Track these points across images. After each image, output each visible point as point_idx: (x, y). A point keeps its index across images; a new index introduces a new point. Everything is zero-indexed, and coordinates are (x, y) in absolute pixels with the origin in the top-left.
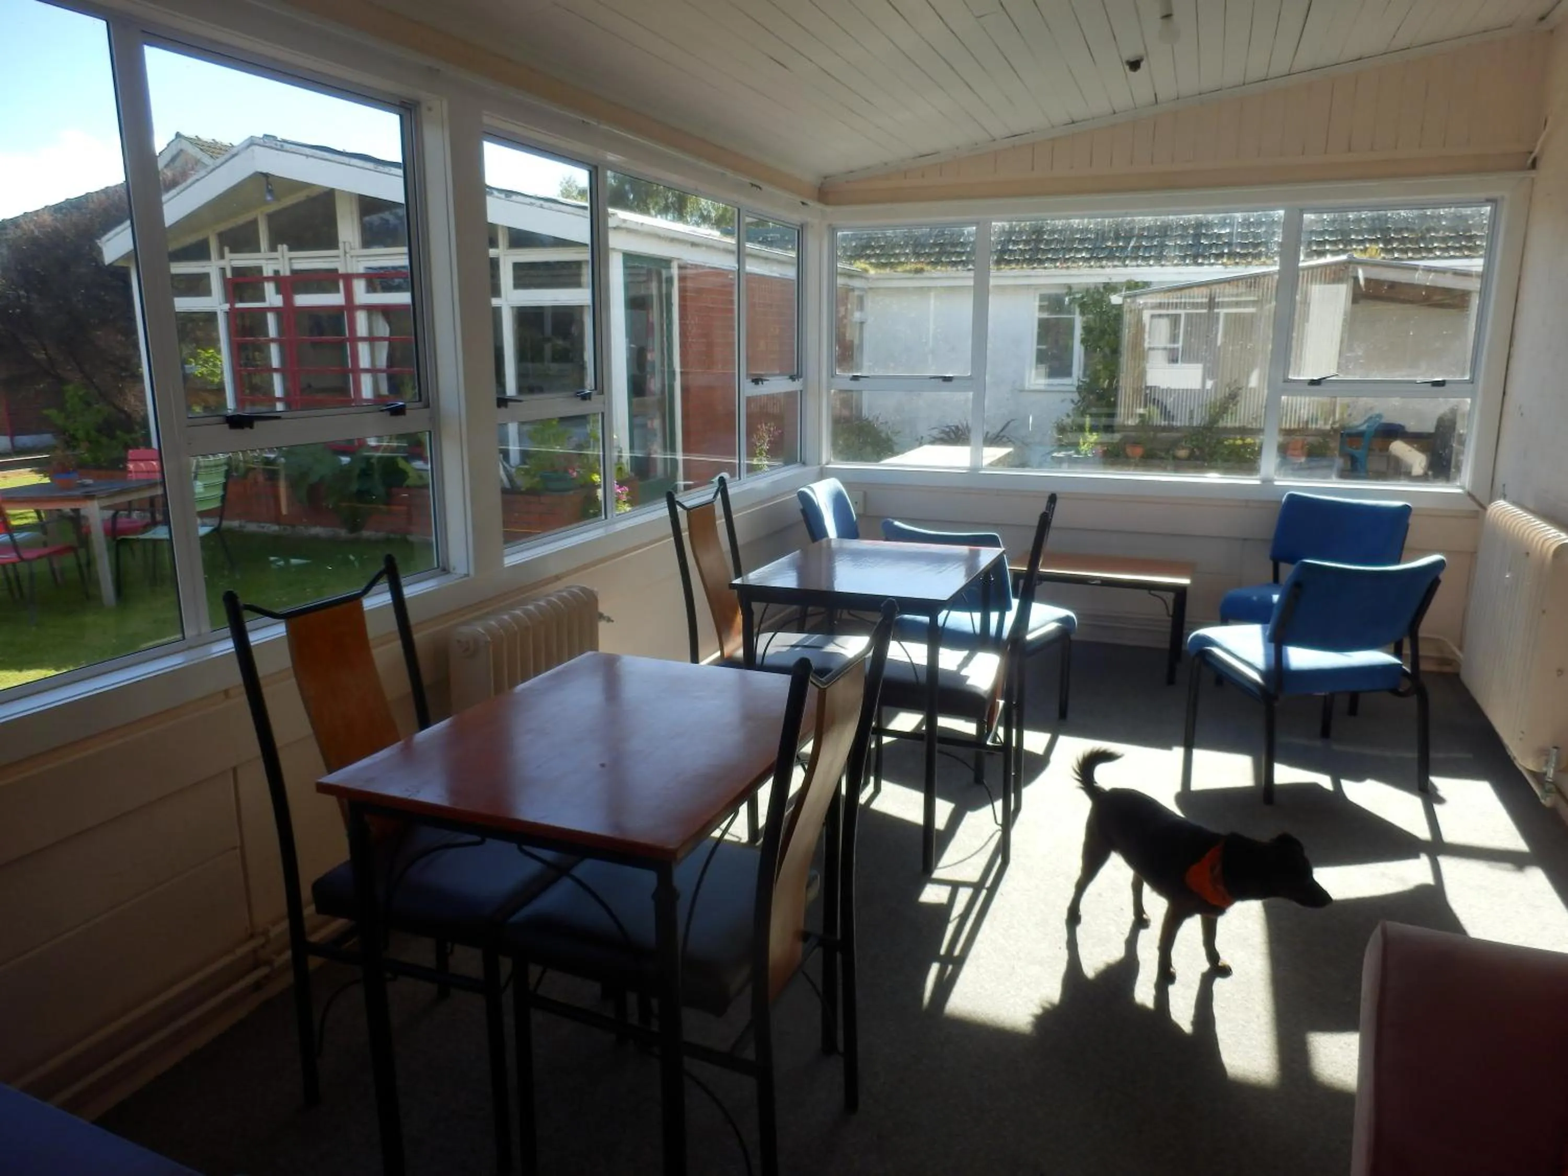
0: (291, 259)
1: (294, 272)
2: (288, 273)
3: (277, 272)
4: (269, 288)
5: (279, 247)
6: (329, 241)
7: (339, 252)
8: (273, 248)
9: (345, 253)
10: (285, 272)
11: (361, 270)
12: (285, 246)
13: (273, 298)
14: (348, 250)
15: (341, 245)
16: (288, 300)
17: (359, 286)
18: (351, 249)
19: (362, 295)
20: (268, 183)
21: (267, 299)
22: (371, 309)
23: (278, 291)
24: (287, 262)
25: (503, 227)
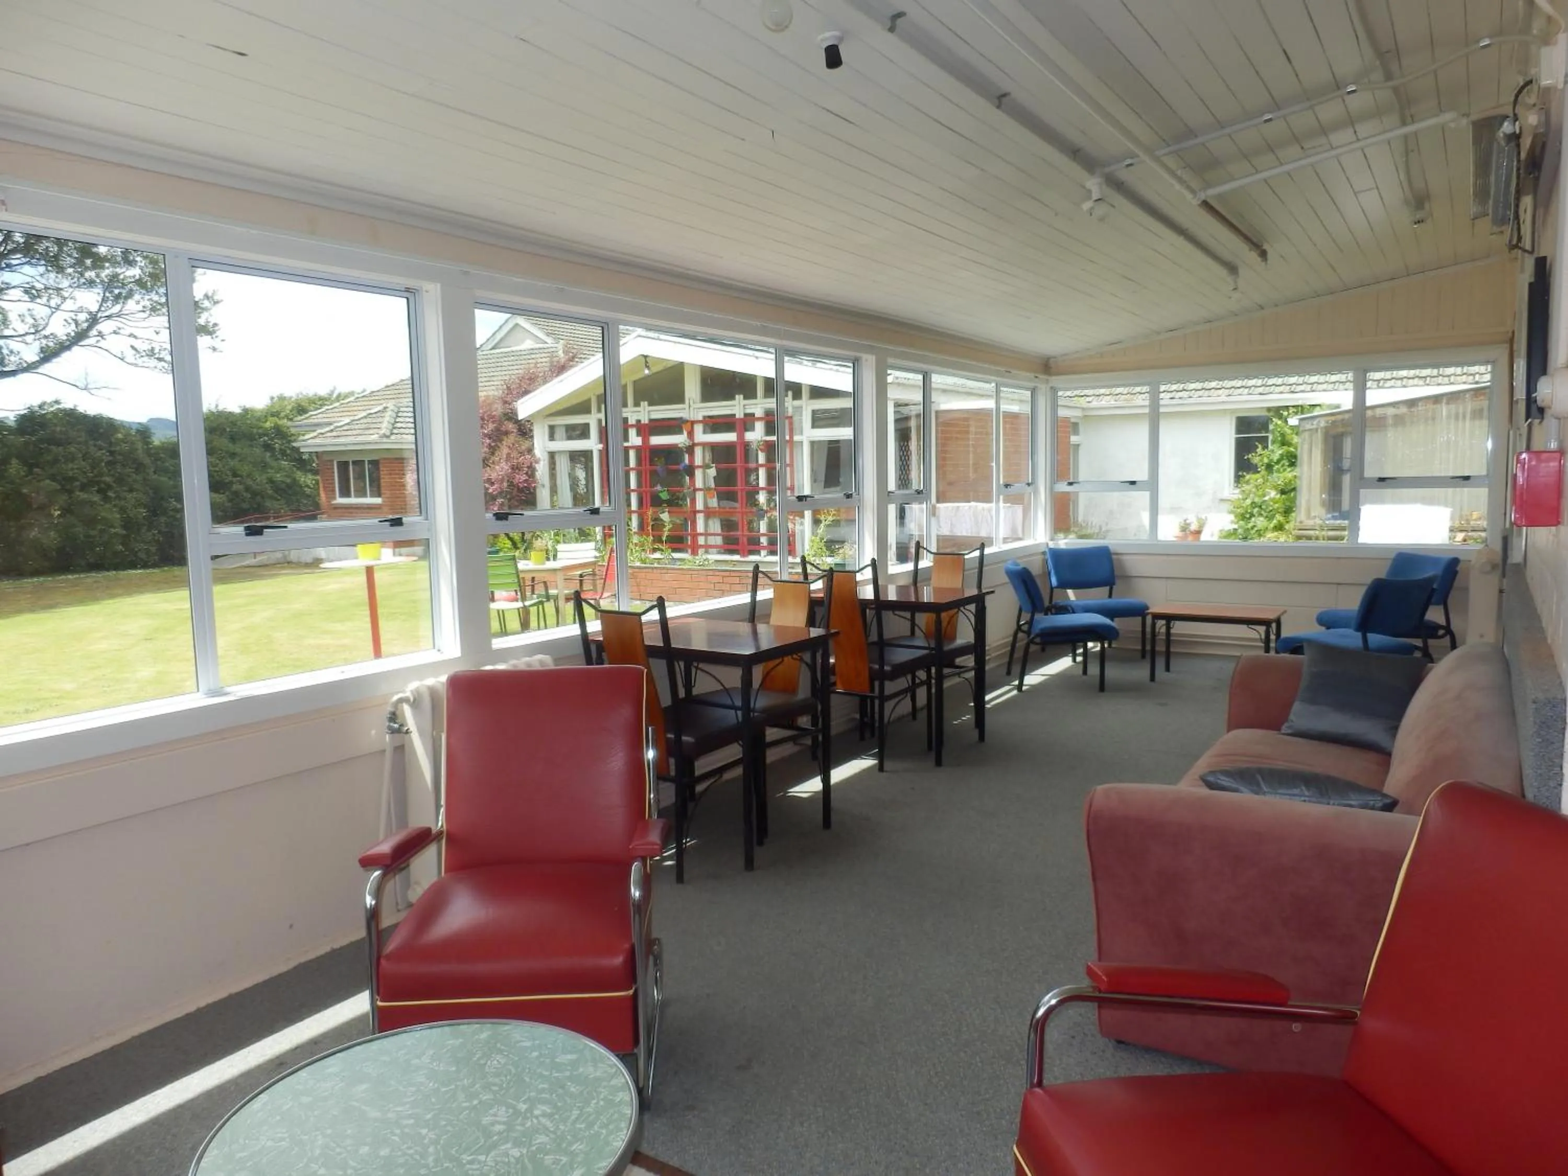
0: (649, 412)
1: (651, 420)
2: (647, 422)
3: (639, 421)
4: (632, 432)
5: (642, 403)
6: (677, 397)
7: (686, 406)
8: (637, 404)
9: (690, 407)
10: (645, 420)
11: (701, 418)
12: (646, 403)
13: (635, 440)
14: (691, 403)
15: (687, 401)
16: (645, 440)
17: (698, 428)
18: (694, 403)
19: (701, 436)
20: (646, 362)
21: (630, 439)
22: (704, 445)
23: (638, 434)
24: (646, 414)
25: (806, 385)
